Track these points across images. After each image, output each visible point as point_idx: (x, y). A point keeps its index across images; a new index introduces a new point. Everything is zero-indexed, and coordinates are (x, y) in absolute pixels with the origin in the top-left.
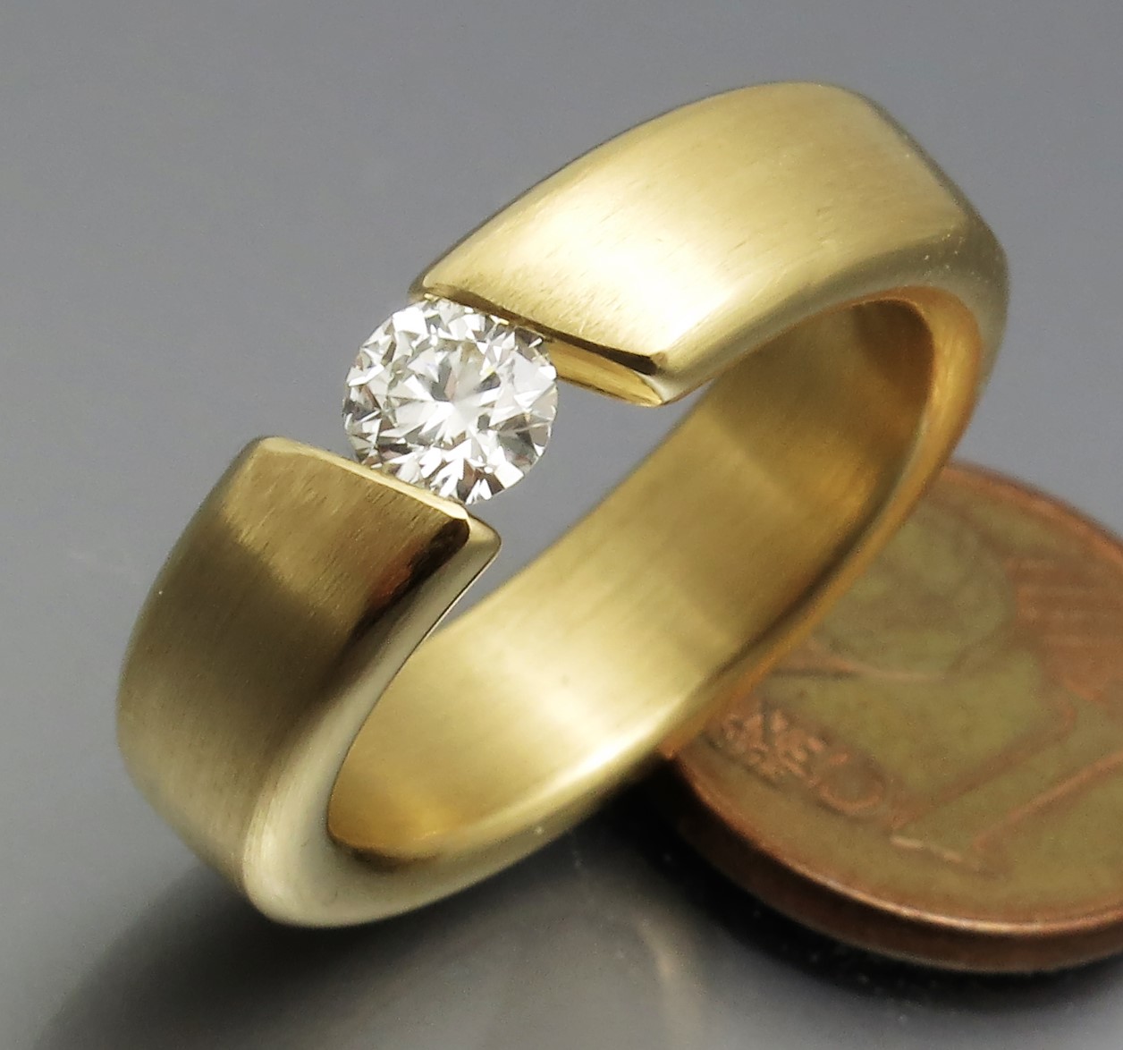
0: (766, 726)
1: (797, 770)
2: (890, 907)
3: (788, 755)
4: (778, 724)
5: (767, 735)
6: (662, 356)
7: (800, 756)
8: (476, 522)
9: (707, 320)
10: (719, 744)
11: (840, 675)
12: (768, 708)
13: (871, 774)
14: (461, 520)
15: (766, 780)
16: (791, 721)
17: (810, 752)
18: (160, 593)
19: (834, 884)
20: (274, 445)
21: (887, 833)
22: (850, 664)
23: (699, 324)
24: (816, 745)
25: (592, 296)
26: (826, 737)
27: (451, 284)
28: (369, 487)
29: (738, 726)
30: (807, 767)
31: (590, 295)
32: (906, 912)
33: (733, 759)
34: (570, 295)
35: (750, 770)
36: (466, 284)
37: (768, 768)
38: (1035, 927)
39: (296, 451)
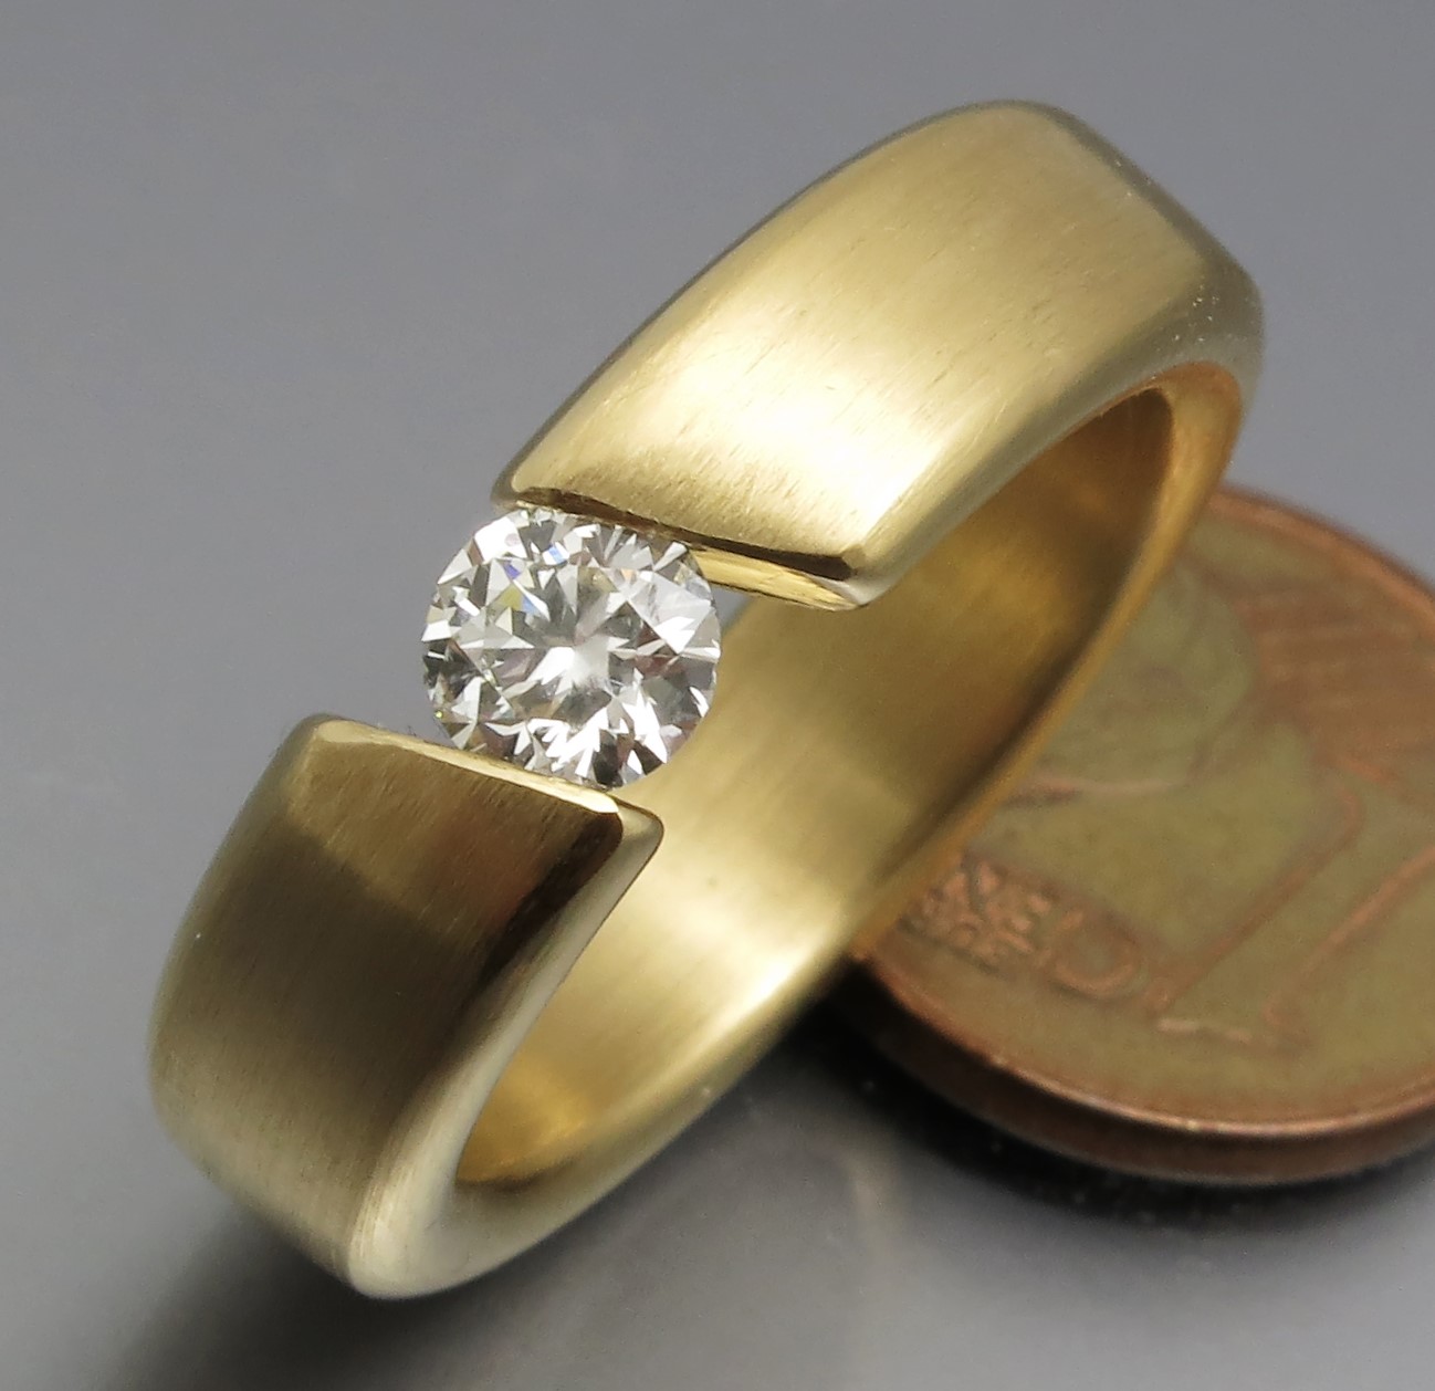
0: (971, 887)
1: (1022, 945)
2: (1175, 1121)
3: (1007, 925)
4: (987, 882)
5: (975, 901)
6: (856, 551)
7: (1022, 923)
8: (629, 812)
9: (911, 492)
10: (917, 924)
11: (1055, 798)
12: (970, 862)
13: (1116, 932)
14: (610, 814)
15: (985, 967)
16: (1002, 873)
17: (1033, 916)
18: (198, 936)
19: (1094, 1101)
20: (335, 734)
21: (1152, 1016)
22: (1063, 782)
23: (900, 501)
24: (1040, 905)
25: (750, 481)
26: (1051, 892)
27: (553, 486)
28: (477, 782)
29: (937, 894)
30: (1031, 937)
31: (747, 480)
32: (1193, 1125)
33: (937, 943)
34: (719, 483)
35: (961, 954)
36: (574, 485)
37: (985, 949)
38: (1360, 1119)
39: (369, 741)
